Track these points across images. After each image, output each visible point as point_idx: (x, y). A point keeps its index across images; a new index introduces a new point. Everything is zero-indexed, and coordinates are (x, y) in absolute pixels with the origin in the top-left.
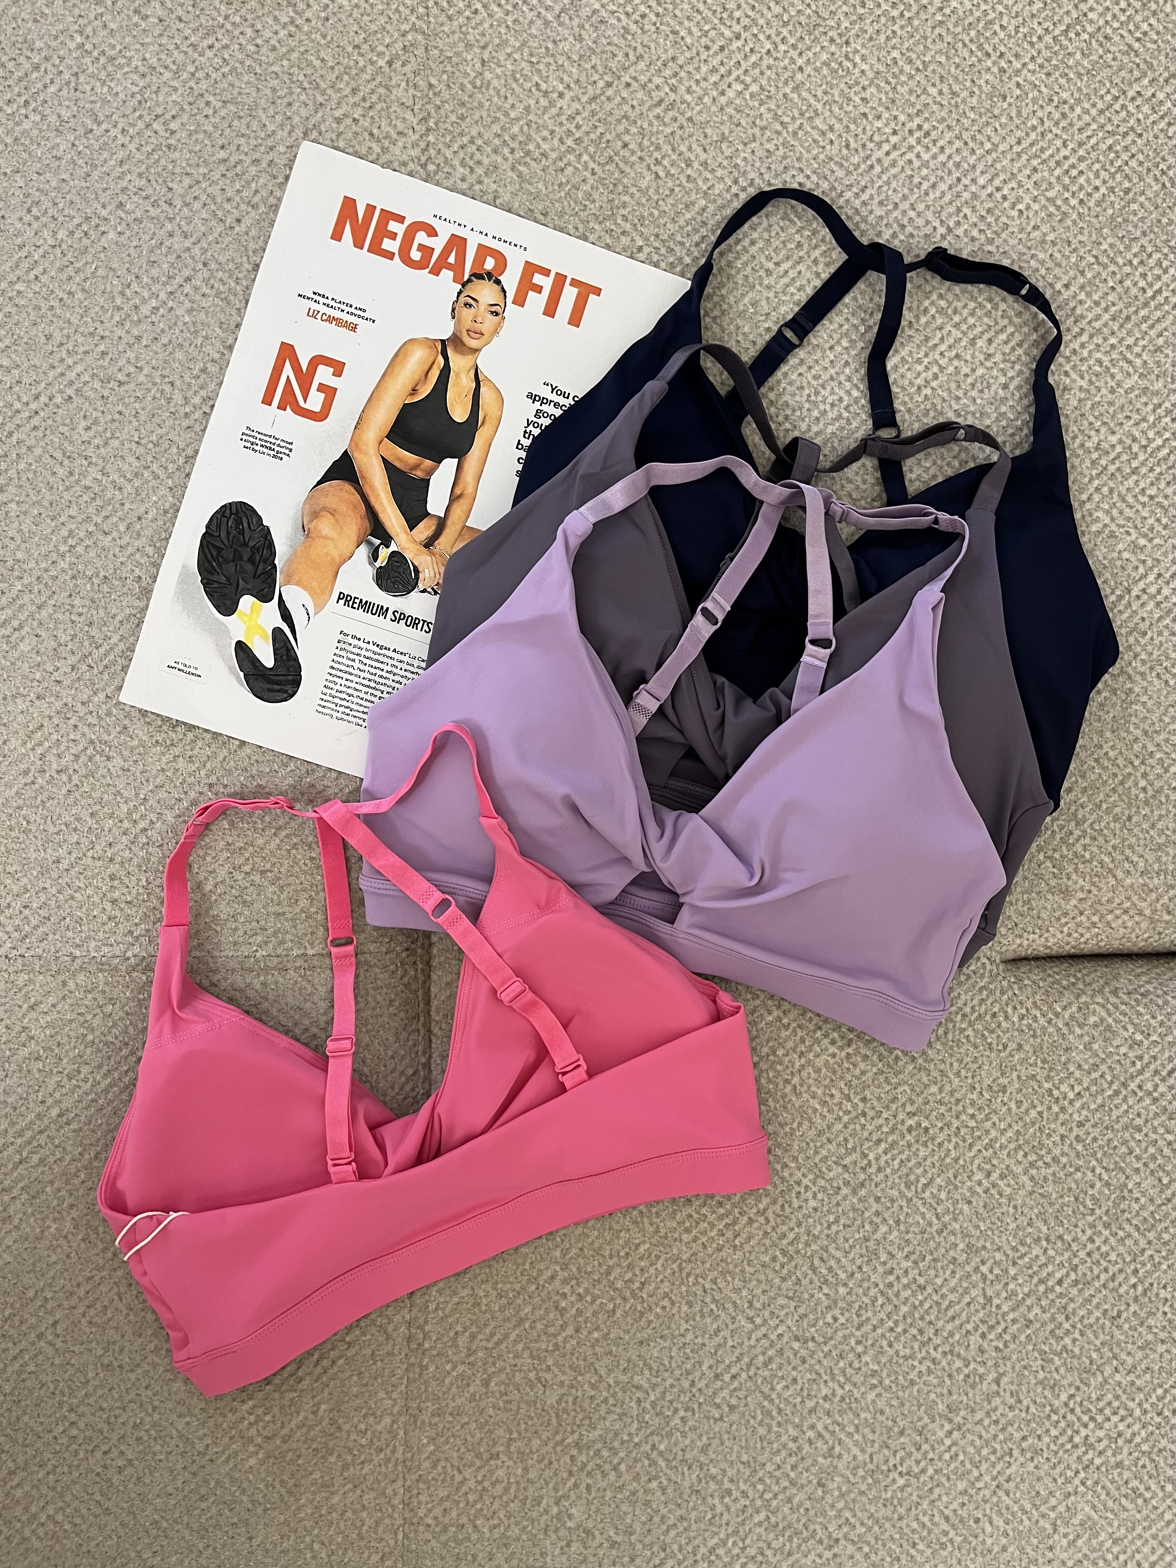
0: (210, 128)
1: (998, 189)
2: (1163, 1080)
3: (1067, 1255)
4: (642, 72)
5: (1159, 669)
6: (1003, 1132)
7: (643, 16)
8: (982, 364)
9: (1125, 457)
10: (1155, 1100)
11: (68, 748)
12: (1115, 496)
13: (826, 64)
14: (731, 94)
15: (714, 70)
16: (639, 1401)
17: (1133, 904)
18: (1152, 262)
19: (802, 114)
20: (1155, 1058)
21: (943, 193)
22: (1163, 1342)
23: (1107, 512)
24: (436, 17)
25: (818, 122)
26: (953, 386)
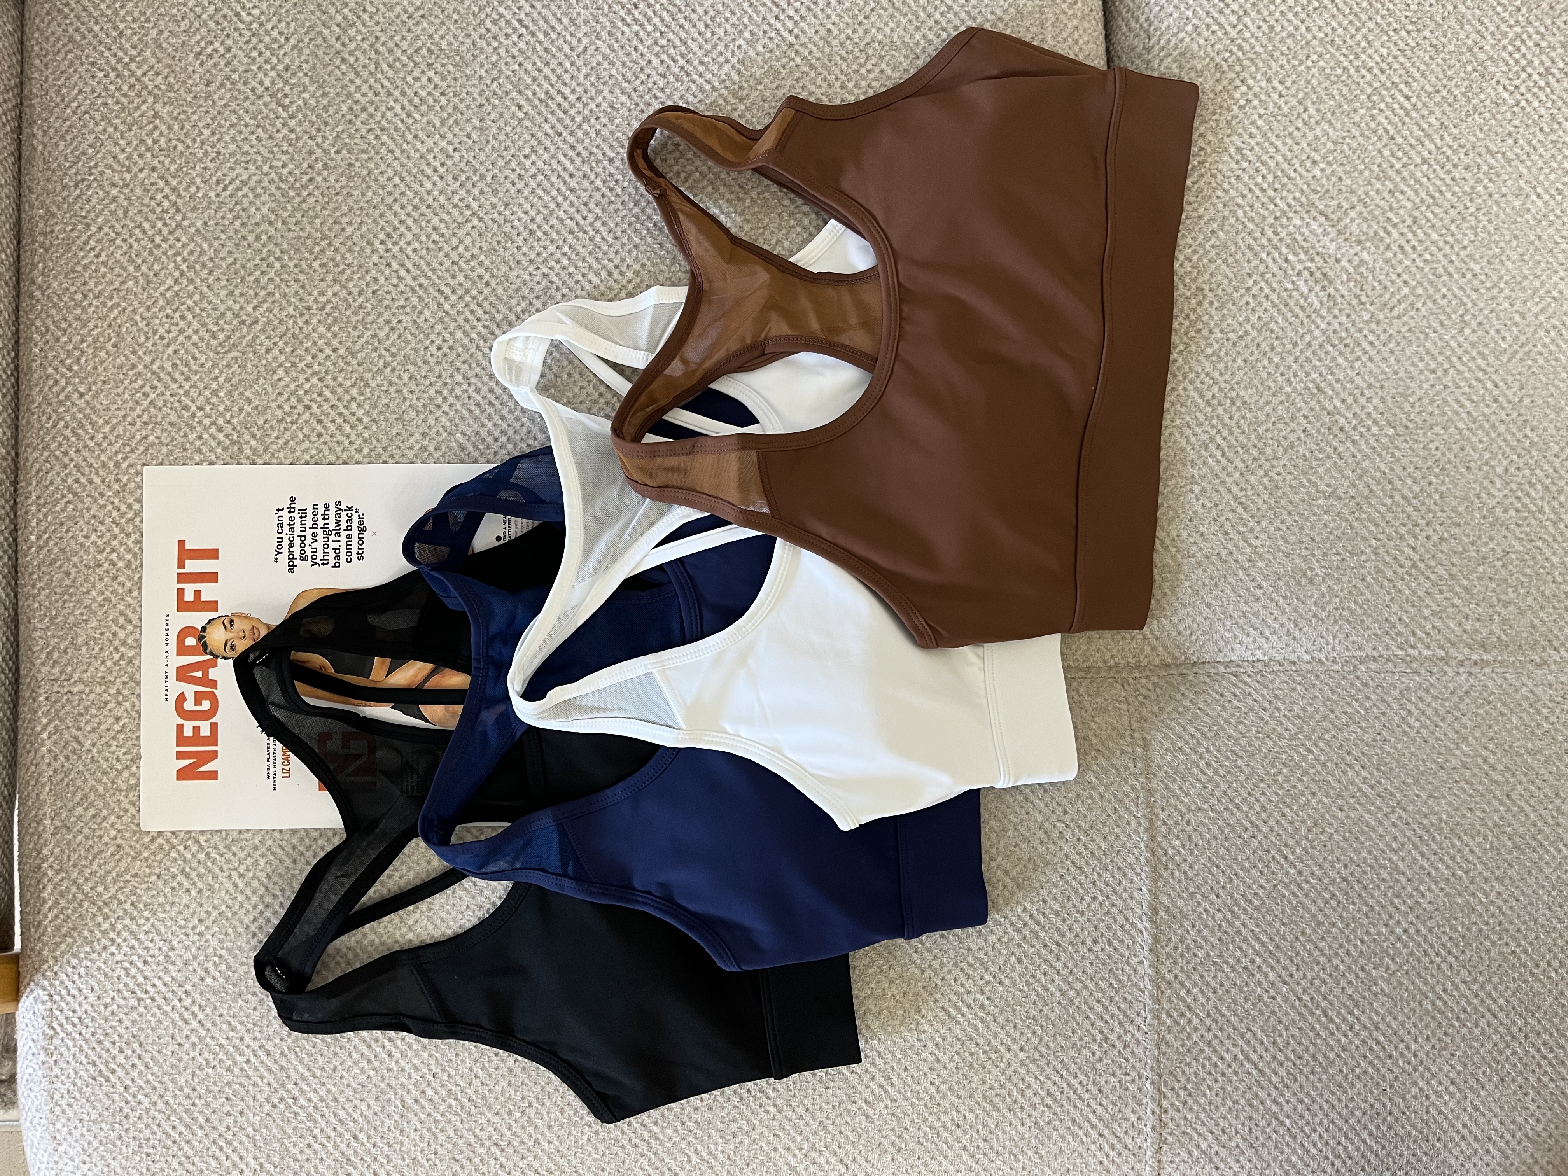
1: (435, 171)
3: (1384, 92)
5: (861, 17)
6: (1277, 150)
8: (592, 182)
9: (672, 51)
11: (962, 985)
12: (706, 59)
13: (329, 329)
14: (360, 413)
15: (339, 428)
16: (1518, 469)
18: (494, 29)
19: (376, 349)
21: (441, 221)
23: (721, 66)
25: (382, 334)
26: (612, 207)
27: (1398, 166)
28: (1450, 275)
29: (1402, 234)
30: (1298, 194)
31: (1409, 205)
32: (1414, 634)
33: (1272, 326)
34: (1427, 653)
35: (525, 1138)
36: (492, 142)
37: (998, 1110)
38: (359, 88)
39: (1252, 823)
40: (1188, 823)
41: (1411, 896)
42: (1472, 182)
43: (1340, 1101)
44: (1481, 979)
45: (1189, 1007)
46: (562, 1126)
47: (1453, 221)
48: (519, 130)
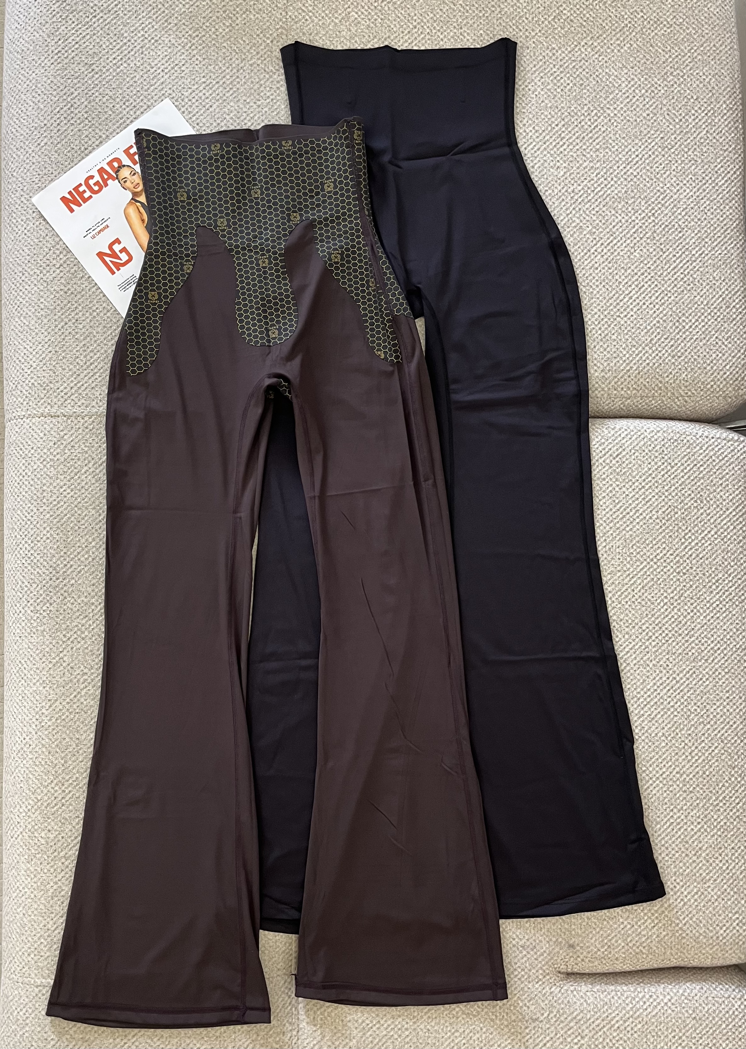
0: (198, 69)
2: (614, 459)
4: (376, 43)
5: (603, 283)
7: (376, 20)
9: (585, 195)
10: (611, 467)
12: (581, 212)
13: (452, 37)
15: (406, 41)
17: (600, 386)
18: (593, 114)
20: (610, 449)
22: (619, 571)
23: (578, 218)
24: (290, 22)
35: (74, 120)
36: (540, 112)
37: (84, 340)
38: (564, 52)
46: (80, 136)
48: (546, 125)
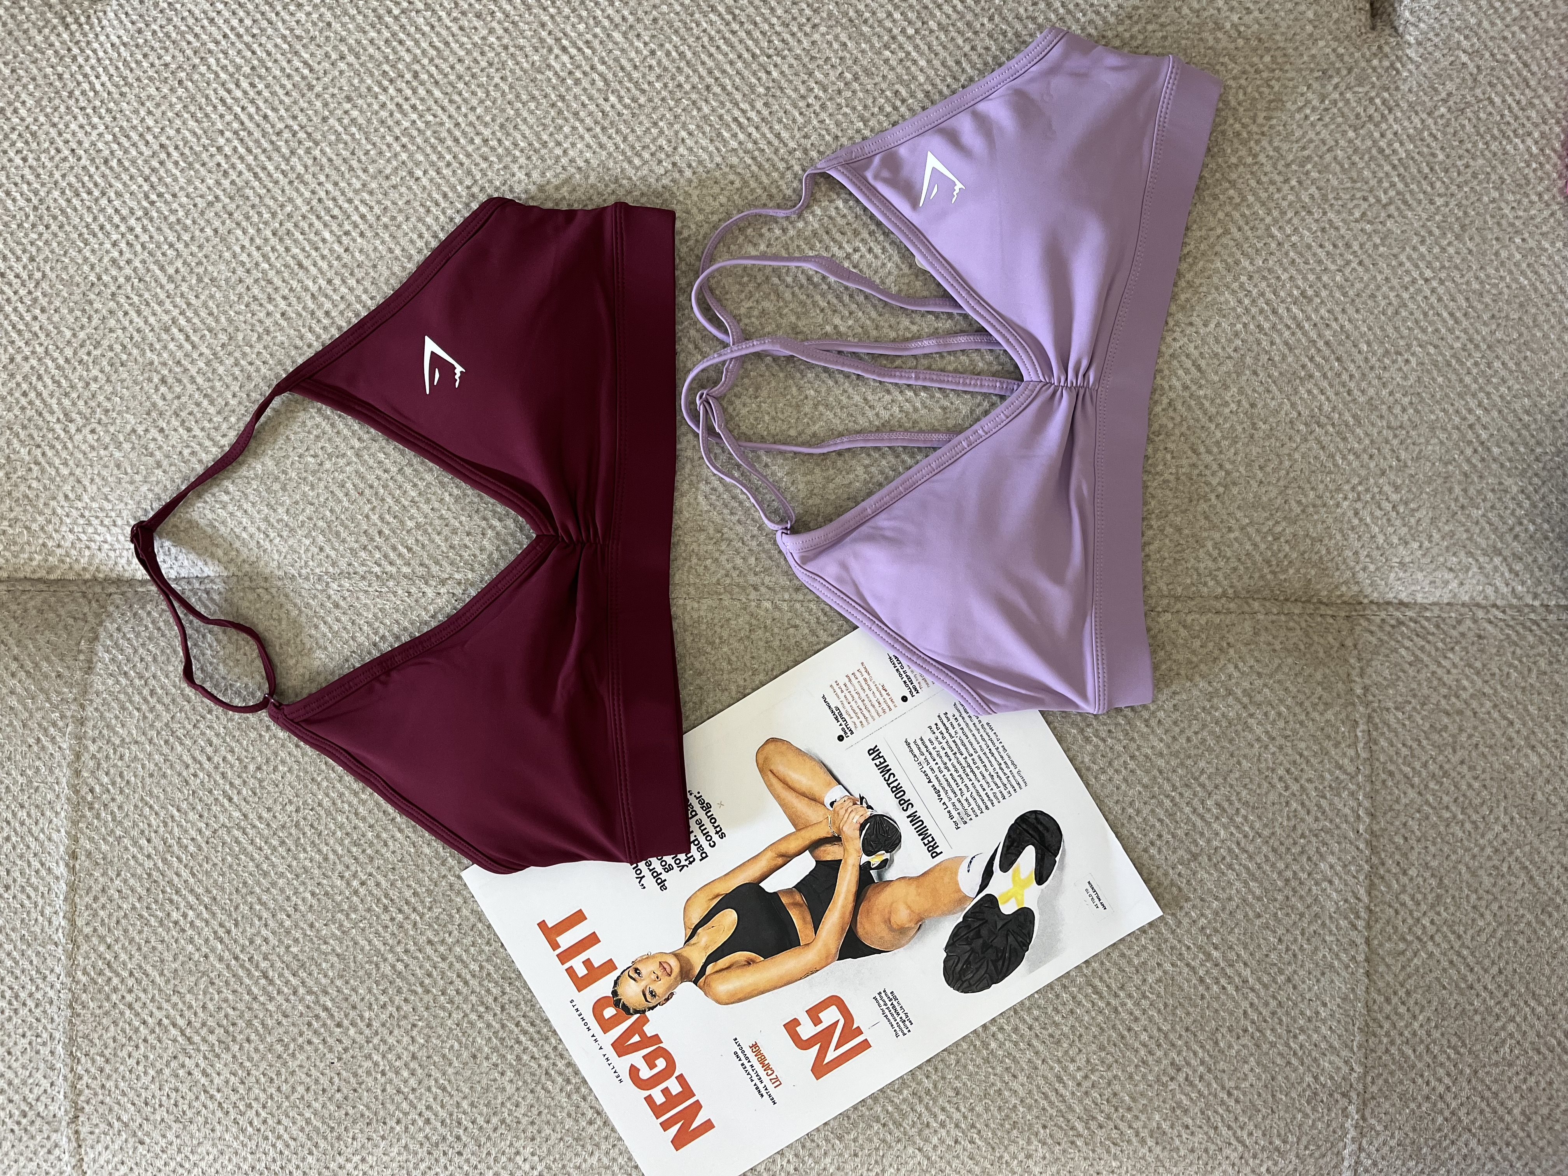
27: (396, 12)
28: (456, 140)
29: (400, 91)
30: (279, 41)
31: (408, 58)
32: (394, 549)
33: (249, 192)
34: (405, 570)
39: (194, 759)
40: (121, 758)
41: (371, 844)
42: (484, 32)
43: (279, 1074)
44: (450, 940)
45: (109, 965)
47: (460, 77)
